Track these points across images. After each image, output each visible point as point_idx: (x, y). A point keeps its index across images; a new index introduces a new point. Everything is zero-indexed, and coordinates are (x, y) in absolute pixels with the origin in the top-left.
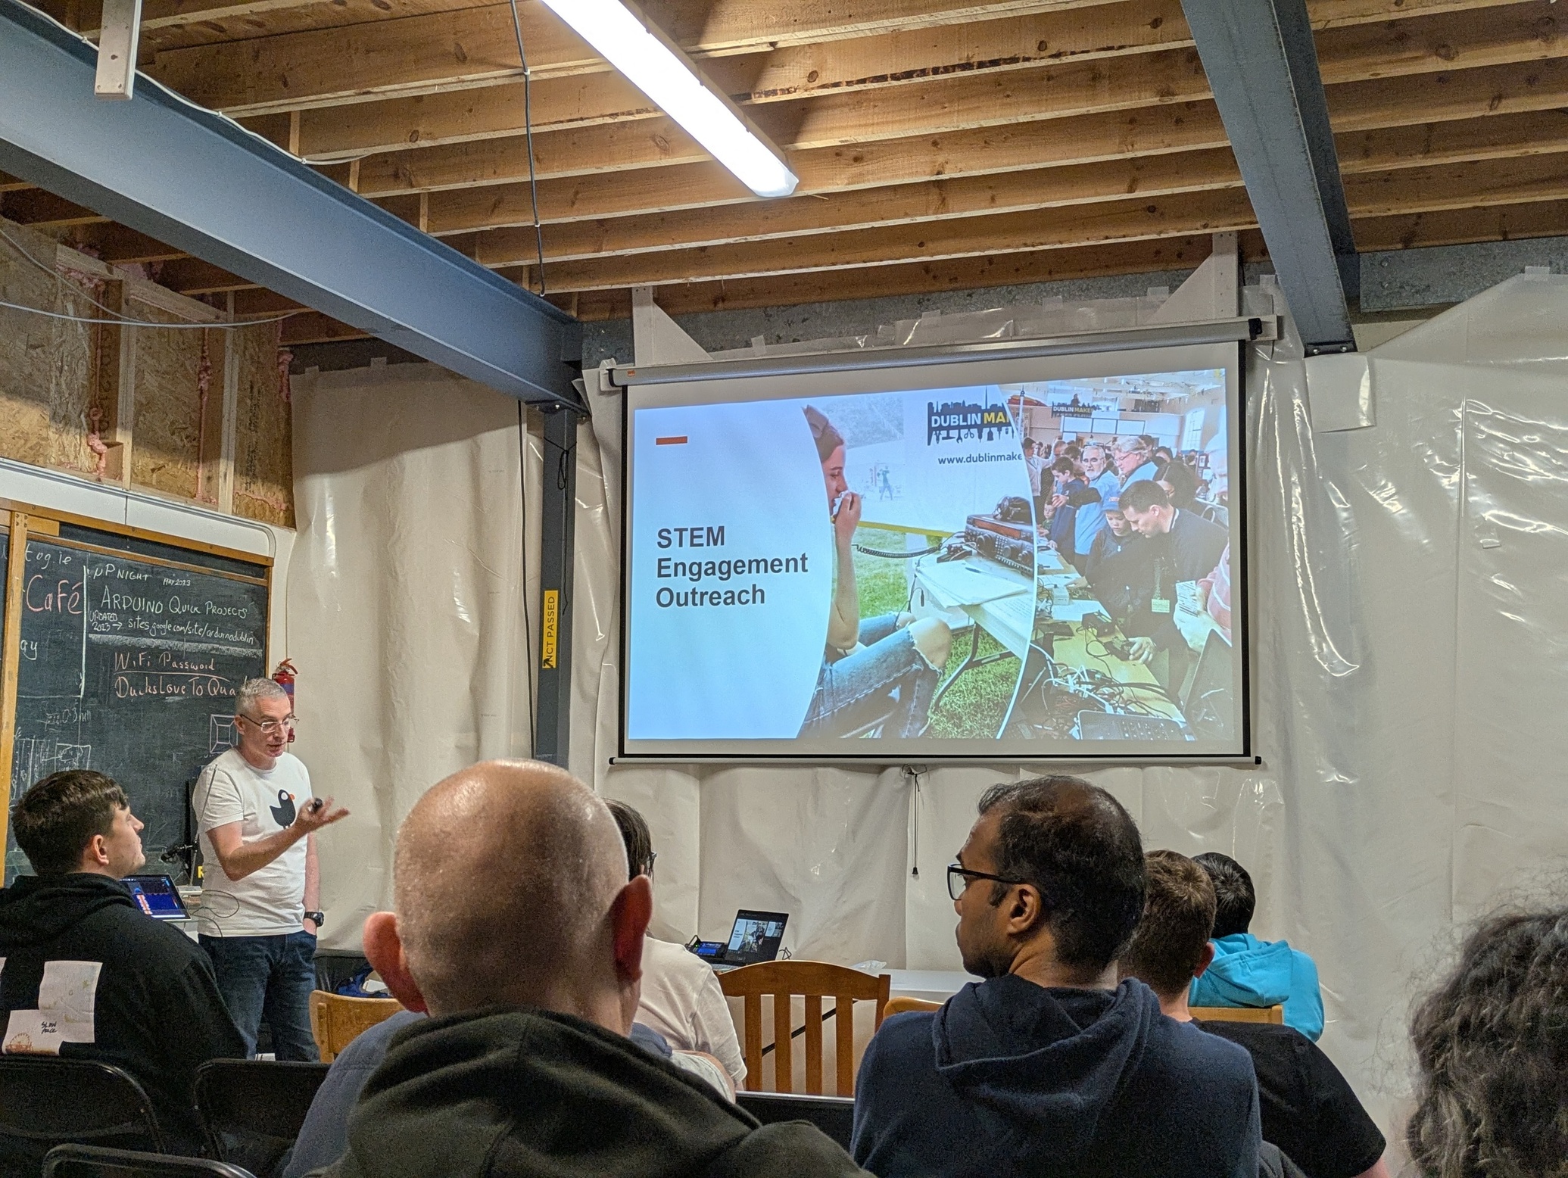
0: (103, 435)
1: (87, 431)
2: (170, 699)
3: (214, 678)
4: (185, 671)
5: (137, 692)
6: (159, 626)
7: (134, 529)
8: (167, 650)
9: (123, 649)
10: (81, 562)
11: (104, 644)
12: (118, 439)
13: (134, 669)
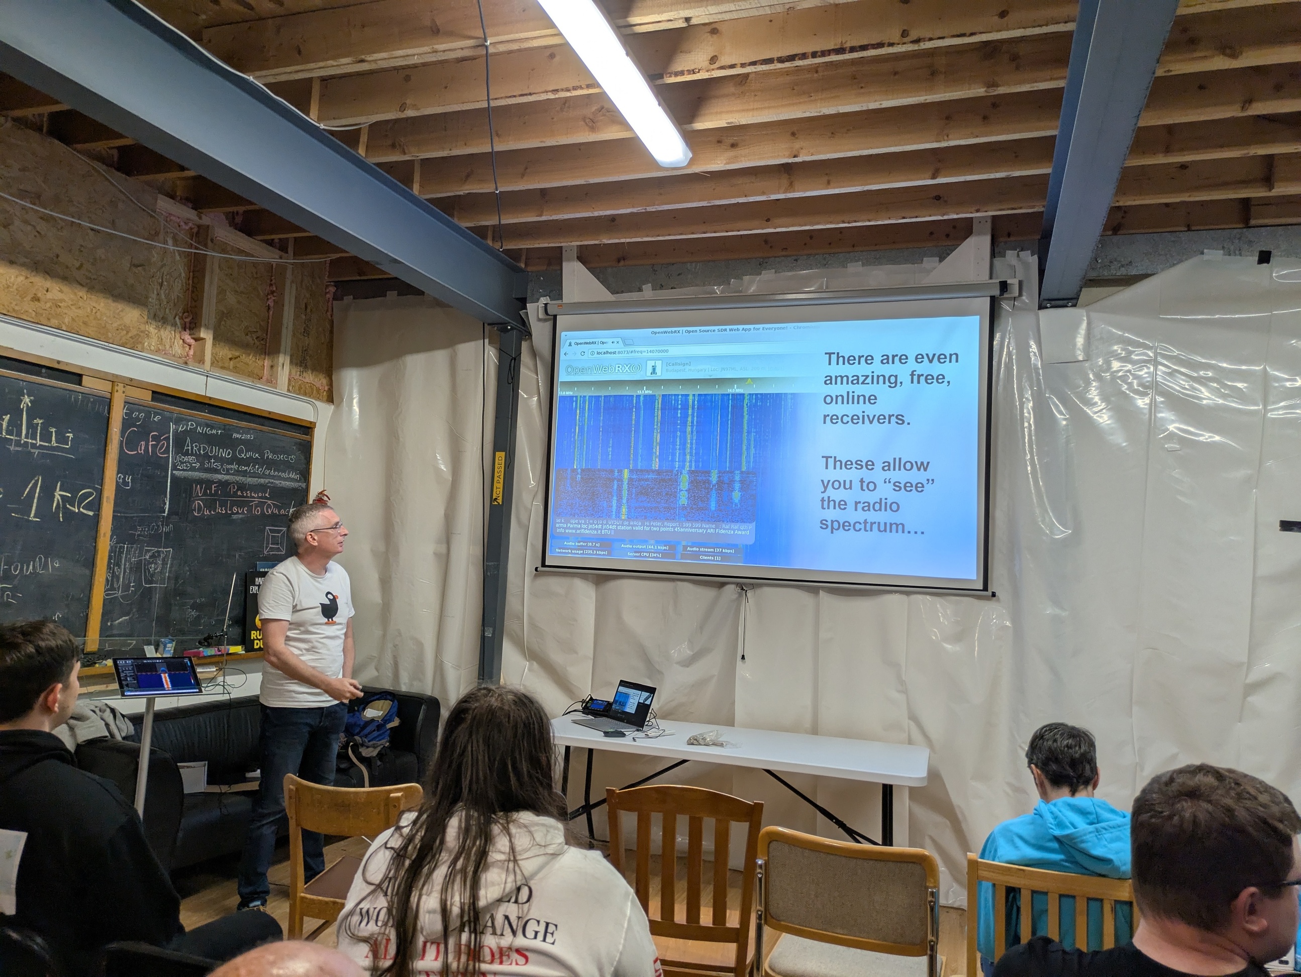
0: (192, 332)
1: (180, 329)
2: (235, 517)
3: (269, 502)
4: (247, 497)
5: (210, 512)
6: (229, 466)
7: (210, 398)
8: (234, 483)
9: (200, 482)
10: (170, 419)
11: (185, 478)
12: (202, 335)
13: (208, 496)
